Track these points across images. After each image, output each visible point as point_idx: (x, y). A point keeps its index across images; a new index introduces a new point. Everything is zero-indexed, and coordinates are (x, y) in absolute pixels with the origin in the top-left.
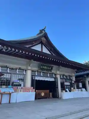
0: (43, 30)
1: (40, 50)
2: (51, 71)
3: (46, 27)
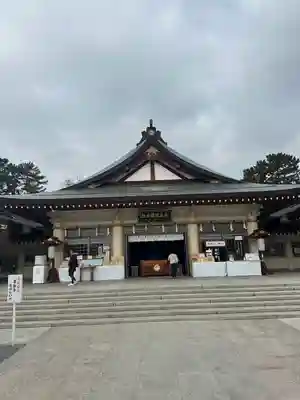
1: (148, 178)
2: (170, 221)
3: (151, 121)
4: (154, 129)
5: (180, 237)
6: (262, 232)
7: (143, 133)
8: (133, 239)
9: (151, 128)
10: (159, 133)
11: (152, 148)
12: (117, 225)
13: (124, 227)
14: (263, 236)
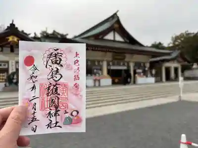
0: (115, 14)
2: (124, 60)
5: (125, 68)
8: (113, 68)
12: (105, 60)
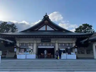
2: (50, 42)
3: (46, 13)
4: (47, 16)
5: (53, 47)
6: (76, 46)
7: (44, 16)
8: (39, 47)
9: (46, 15)
10: (48, 17)
11: (46, 21)
12: (35, 43)
13: (37, 43)
14: (76, 48)
